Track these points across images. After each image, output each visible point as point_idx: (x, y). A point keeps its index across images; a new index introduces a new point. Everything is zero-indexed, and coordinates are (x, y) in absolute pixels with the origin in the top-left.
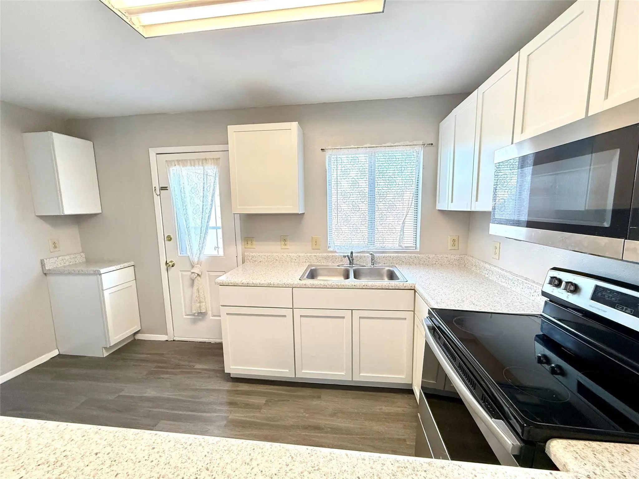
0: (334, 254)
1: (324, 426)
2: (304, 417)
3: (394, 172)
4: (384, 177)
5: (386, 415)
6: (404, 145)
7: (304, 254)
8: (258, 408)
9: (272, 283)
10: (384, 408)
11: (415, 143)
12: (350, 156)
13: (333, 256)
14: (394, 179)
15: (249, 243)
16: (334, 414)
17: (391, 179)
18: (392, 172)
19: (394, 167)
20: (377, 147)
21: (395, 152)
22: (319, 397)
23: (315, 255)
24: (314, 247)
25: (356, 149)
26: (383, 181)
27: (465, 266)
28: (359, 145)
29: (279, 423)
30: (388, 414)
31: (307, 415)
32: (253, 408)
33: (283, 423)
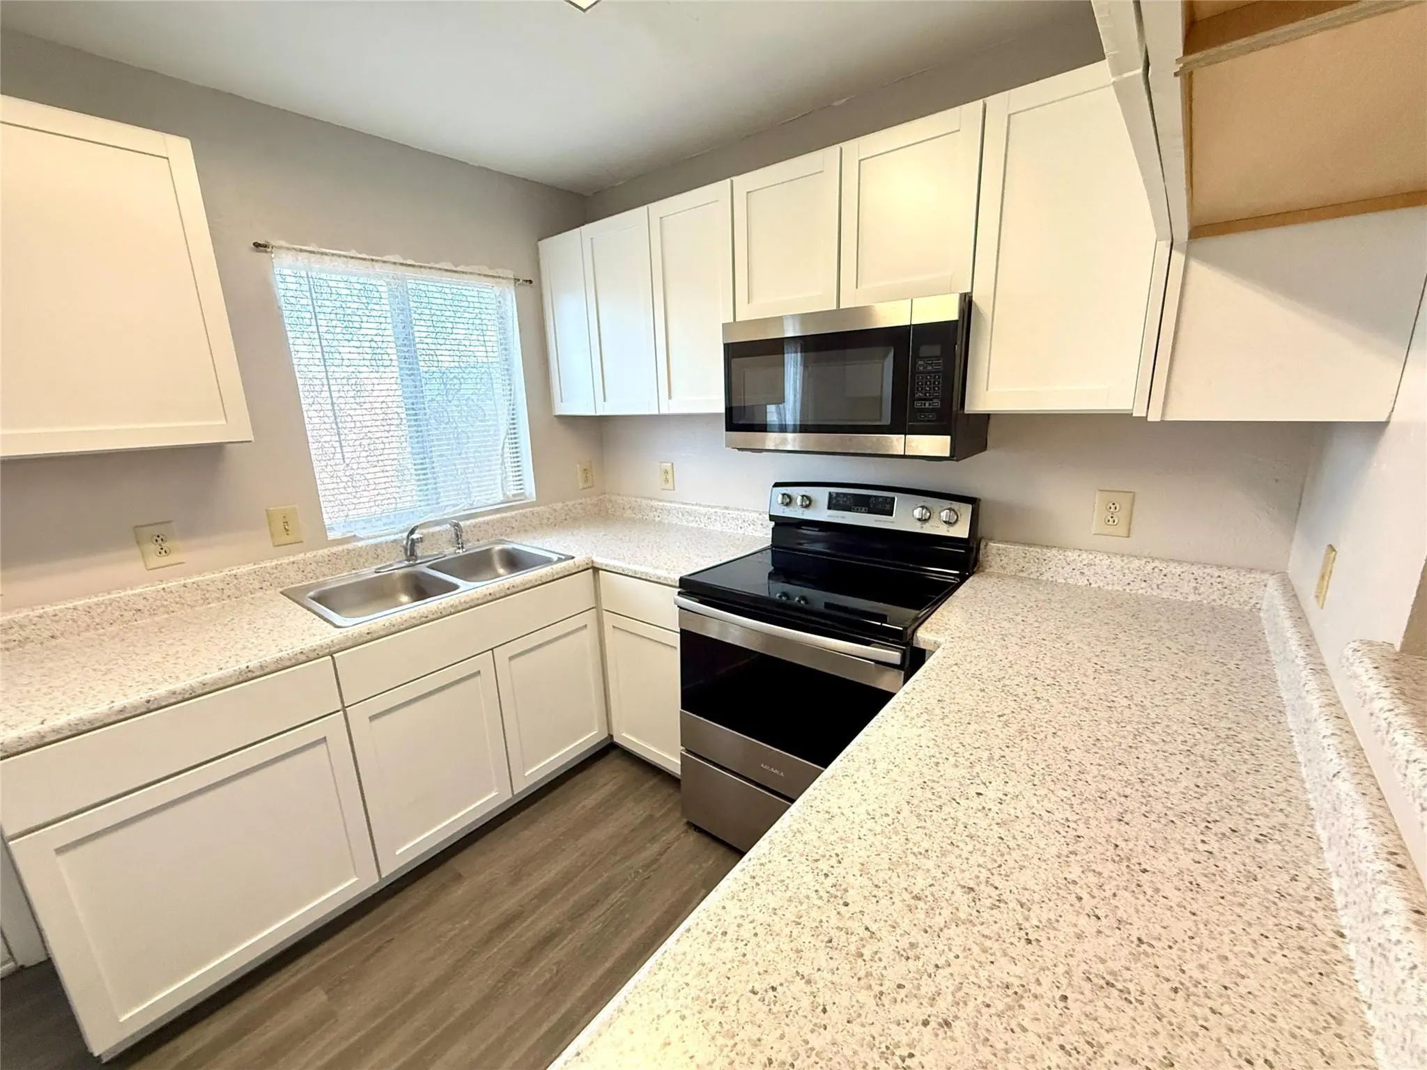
0: (350, 546)
1: (521, 906)
2: (463, 929)
3: (467, 332)
4: (448, 342)
5: (599, 808)
6: (480, 275)
7: (251, 567)
8: (323, 1020)
9: (251, 665)
10: (587, 802)
11: (500, 272)
12: (354, 279)
13: (349, 551)
14: (471, 348)
16: (517, 877)
17: (464, 348)
18: (464, 332)
19: (465, 321)
20: (421, 267)
21: (464, 288)
22: (458, 877)
23: (292, 559)
24: (285, 539)
25: (369, 263)
26: (448, 353)
27: (607, 512)
28: (372, 252)
29: (417, 990)
30: (600, 805)
31: (466, 922)
32: (304, 1037)
33: (426, 981)
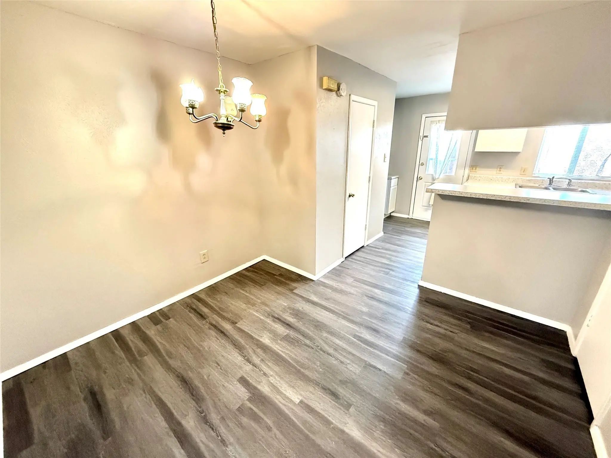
7: (513, 177)
15: (474, 168)
23: (522, 178)
